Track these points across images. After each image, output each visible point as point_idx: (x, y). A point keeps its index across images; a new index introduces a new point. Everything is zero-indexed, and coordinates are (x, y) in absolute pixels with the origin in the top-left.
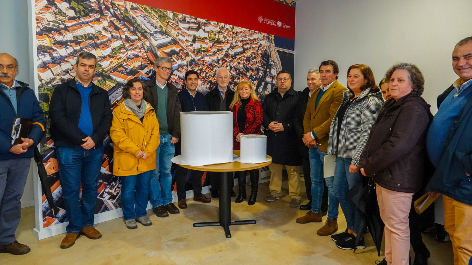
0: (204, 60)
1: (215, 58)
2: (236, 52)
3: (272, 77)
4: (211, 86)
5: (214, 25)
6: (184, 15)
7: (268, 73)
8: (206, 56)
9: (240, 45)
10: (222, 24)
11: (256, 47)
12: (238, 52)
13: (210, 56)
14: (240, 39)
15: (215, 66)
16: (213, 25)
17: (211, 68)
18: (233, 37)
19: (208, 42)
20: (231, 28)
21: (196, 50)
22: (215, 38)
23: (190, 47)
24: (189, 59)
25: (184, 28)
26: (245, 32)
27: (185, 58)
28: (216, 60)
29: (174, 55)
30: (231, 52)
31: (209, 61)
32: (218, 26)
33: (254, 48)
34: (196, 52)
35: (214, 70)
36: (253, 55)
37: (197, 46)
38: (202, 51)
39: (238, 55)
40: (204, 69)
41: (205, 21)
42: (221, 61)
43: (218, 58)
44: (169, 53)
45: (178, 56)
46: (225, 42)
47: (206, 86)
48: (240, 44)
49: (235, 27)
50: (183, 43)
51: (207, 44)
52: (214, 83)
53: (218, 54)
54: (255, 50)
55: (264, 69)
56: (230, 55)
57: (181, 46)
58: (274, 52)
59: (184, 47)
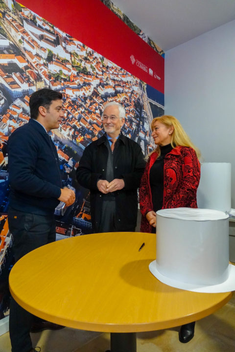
0: (64, 93)
1: (80, 93)
2: (107, 93)
3: (145, 132)
4: (76, 134)
5: (79, 46)
6: (33, 13)
7: (141, 127)
8: (68, 87)
9: (111, 85)
10: (89, 50)
11: (129, 92)
12: (109, 93)
13: (73, 89)
14: (112, 77)
15: (81, 106)
16: (77, 46)
17: (76, 107)
18: (103, 71)
19: (71, 68)
20: (100, 58)
21: (54, 75)
22: (80, 65)
23: (42, 67)
24: (40, 85)
25: (33, 34)
26: (116, 69)
27: (35, 83)
28: (82, 97)
29: (16, 72)
30: (102, 92)
31: (72, 96)
32: (84, 50)
33: (126, 93)
34: (52, 78)
35: (80, 112)
36: (126, 101)
37: (54, 68)
38: (62, 78)
39: (109, 97)
40: (66, 106)
41: (66, 35)
42: (88, 100)
43: (84, 94)
44: (6, 66)
45: (23, 76)
46: (93, 75)
47: (68, 133)
48: (111, 83)
49: (105, 59)
50: (32, 57)
51: (69, 70)
52: (80, 129)
53: (85, 90)
54: (128, 95)
55: (138, 122)
56: (100, 95)
57: (28, 61)
58: (146, 104)
59: (34, 65)
